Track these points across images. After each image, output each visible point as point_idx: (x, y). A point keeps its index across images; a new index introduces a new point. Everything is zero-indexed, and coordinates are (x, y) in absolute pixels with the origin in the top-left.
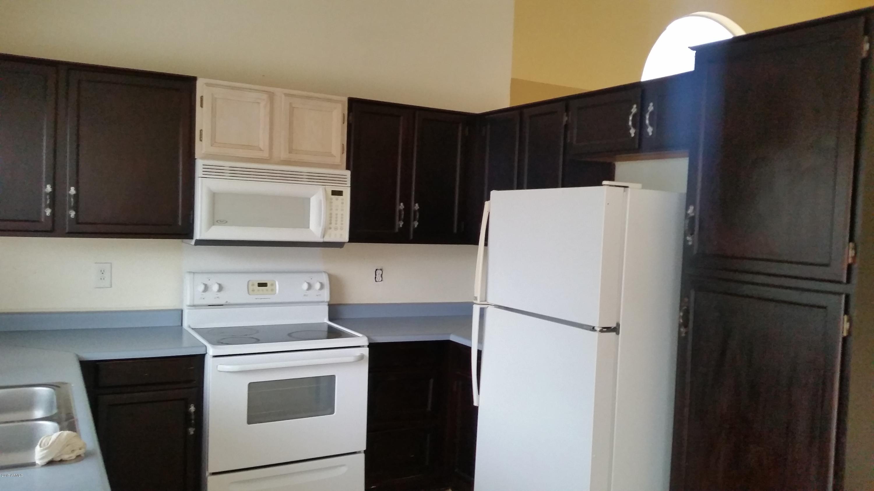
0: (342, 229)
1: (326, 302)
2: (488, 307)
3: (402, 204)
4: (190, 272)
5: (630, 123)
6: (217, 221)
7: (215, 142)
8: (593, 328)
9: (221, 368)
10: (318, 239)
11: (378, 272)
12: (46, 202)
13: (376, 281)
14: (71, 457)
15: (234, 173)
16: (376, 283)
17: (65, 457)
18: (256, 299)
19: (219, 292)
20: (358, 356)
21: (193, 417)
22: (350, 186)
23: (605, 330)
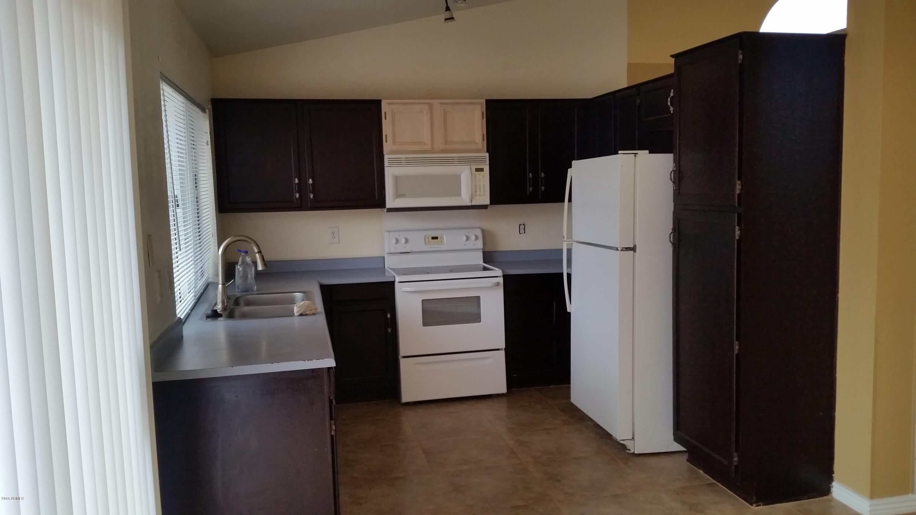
0: (484, 195)
1: (481, 249)
2: (573, 243)
3: (530, 174)
4: (387, 231)
5: (669, 104)
6: (399, 195)
7: (396, 142)
8: (617, 249)
9: (404, 289)
10: (468, 203)
11: (521, 226)
12: (296, 189)
13: (520, 233)
14: (310, 313)
15: (409, 162)
16: (520, 234)
17: (308, 313)
18: (431, 248)
19: (406, 243)
20: (496, 283)
21: (389, 321)
22: (488, 164)
23: (625, 249)
